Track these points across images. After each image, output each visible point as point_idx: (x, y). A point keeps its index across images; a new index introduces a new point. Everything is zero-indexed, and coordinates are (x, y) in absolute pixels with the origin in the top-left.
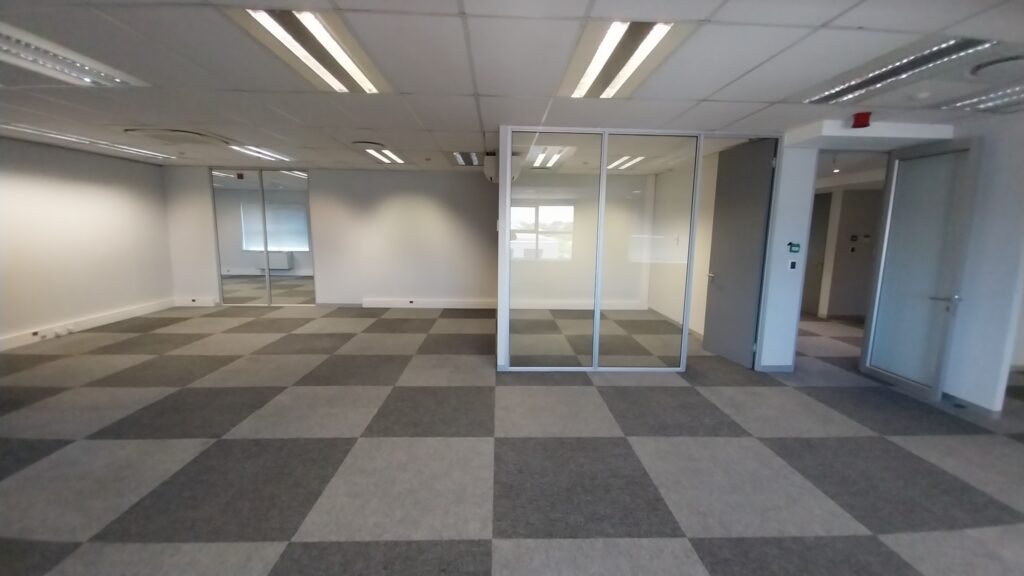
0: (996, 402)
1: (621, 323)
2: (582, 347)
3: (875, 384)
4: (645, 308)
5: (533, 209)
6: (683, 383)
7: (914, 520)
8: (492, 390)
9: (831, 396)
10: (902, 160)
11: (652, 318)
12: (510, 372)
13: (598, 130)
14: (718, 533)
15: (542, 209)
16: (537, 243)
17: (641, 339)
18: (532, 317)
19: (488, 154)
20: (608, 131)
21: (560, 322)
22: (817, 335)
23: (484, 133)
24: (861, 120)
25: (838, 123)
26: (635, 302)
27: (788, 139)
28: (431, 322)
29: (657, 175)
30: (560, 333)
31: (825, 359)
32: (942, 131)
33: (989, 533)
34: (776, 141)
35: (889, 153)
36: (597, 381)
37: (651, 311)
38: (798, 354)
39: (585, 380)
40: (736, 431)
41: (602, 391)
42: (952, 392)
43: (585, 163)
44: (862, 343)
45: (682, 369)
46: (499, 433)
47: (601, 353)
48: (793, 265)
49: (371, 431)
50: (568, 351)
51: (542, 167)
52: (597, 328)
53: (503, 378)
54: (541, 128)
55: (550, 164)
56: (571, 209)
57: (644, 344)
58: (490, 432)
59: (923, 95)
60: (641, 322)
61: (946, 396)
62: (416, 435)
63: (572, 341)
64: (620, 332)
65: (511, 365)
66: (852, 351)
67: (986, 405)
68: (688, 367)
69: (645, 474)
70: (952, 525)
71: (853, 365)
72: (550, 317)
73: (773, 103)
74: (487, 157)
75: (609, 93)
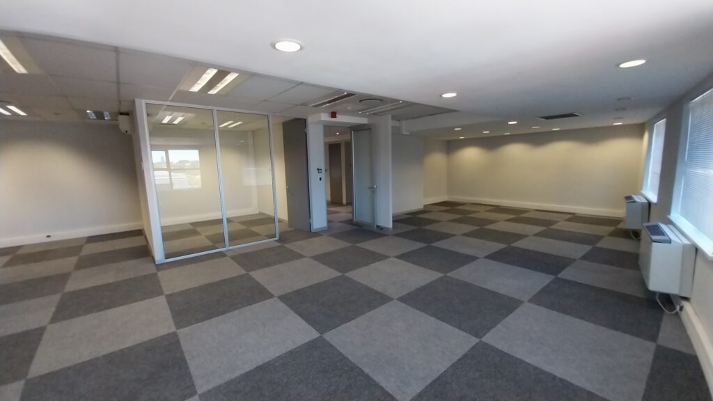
0: (390, 225)
1: (243, 223)
2: (218, 240)
3: (357, 228)
4: (257, 212)
5: (164, 152)
6: (279, 244)
7: (355, 266)
8: (155, 274)
9: (341, 235)
10: (354, 131)
11: (262, 217)
12: (167, 263)
13: (210, 107)
14: (288, 291)
15: (171, 152)
16: (171, 179)
17: (255, 229)
18: (177, 229)
19: (121, 114)
20: (216, 108)
21: (199, 229)
22: (339, 212)
23: (120, 102)
24: (334, 115)
25: (327, 115)
26: (251, 210)
27: (310, 120)
28: (80, 248)
29: (253, 132)
30: (200, 235)
31: (341, 222)
32: (364, 121)
33: (377, 264)
34: (305, 120)
35: (350, 128)
36: (229, 254)
37: (261, 214)
38: (329, 221)
39: (222, 255)
40: (301, 256)
41: (233, 258)
42: (378, 224)
43: (203, 123)
44: (352, 213)
45: (277, 238)
46: (167, 292)
47: (229, 240)
48: (320, 179)
49: (55, 319)
50: (209, 243)
51: (170, 124)
52: (226, 229)
53: (161, 267)
54: (168, 103)
55: (176, 122)
56: (197, 152)
57: (256, 231)
58: (161, 293)
59: (349, 108)
60: (256, 220)
61: (378, 226)
62: (100, 310)
63: (208, 237)
64: (242, 227)
65: (166, 259)
66: (350, 216)
67: (386, 226)
68: (280, 237)
69: (258, 283)
70: (367, 264)
71: (350, 222)
72: (192, 227)
73: (297, 105)
74: (120, 117)
75: (213, 92)
